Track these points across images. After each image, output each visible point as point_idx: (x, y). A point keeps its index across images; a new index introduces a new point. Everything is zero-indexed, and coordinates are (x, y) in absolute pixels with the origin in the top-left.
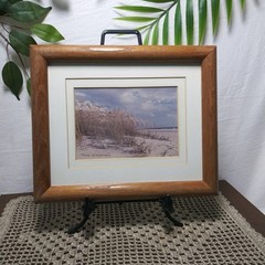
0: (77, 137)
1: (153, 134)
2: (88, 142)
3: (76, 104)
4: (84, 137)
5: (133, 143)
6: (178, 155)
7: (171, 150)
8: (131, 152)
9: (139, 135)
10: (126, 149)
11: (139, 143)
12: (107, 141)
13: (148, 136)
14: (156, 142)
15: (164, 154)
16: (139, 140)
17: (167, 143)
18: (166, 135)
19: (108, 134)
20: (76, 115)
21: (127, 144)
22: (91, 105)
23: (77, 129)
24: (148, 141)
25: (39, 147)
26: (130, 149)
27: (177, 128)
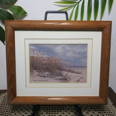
0: (30, 70)
1: (72, 70)
2: (37, 73)
3: (30, 53)
4: (35, 71)
5: (61, 75)
6: (86, 82)
7: (82, 79)
8: (60, 79)
9: (65, 70)
10: (57, 78)
11: (64, 75)
12: (47, 73)
13: (70, 71)
14: (74, 74)
15: (78, 81)
16: (64, 73)
17: (81, 75)
18: (80, 71)
19: (47, 69)
20: (30, 59)
21: (58, 75)
22: (39, 54)
23: (30, 67)
24: (70, 74)
25: (10, 76)
26: (60, 78)
27: (86, 67)
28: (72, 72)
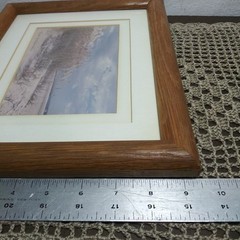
1: (45, 87)
3: (100, 26)
7: (10, 107)
8: (28, 66)
13: (44, 82)
14: (31, 90)
19: (59, 48)
21: (40, 63)
22: (98, 36)
23: (72, 28)
26: (32, 66)
27: (45, 114)
28: (39, 87)
